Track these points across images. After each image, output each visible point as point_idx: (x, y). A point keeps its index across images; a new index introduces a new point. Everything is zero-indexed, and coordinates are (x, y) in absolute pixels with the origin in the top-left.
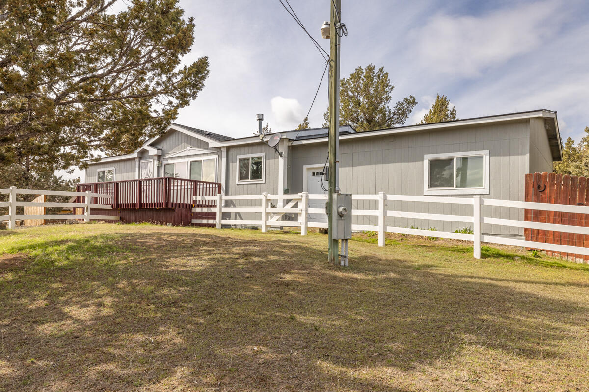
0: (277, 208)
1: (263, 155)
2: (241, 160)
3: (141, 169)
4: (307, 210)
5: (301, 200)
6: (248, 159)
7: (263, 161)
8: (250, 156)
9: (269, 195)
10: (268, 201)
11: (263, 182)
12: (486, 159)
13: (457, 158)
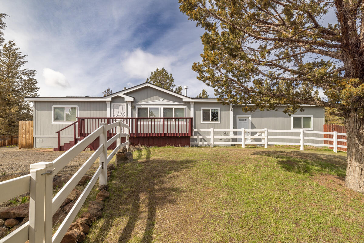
0: (230, 136)
1: (219, 109)
2: (203, 110)
3: (112, 110)
4: (267, 137)
5: (264, 132)
6: (209, 110)
7: (219, 112)
8: (211, 108)
9: (246, 129)
10: (245, 132)
11: (220, 122)
12: (312, 118)
13: (303, 118)
